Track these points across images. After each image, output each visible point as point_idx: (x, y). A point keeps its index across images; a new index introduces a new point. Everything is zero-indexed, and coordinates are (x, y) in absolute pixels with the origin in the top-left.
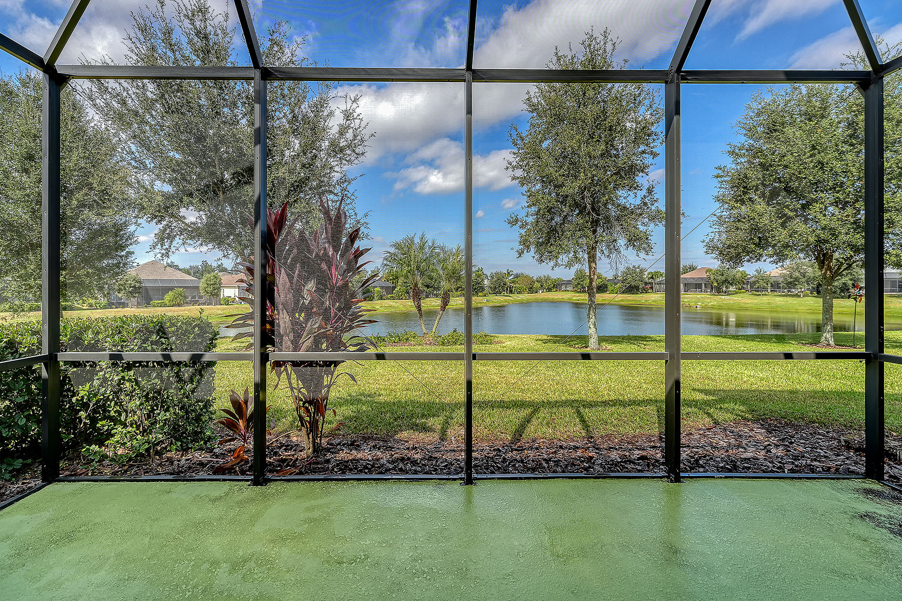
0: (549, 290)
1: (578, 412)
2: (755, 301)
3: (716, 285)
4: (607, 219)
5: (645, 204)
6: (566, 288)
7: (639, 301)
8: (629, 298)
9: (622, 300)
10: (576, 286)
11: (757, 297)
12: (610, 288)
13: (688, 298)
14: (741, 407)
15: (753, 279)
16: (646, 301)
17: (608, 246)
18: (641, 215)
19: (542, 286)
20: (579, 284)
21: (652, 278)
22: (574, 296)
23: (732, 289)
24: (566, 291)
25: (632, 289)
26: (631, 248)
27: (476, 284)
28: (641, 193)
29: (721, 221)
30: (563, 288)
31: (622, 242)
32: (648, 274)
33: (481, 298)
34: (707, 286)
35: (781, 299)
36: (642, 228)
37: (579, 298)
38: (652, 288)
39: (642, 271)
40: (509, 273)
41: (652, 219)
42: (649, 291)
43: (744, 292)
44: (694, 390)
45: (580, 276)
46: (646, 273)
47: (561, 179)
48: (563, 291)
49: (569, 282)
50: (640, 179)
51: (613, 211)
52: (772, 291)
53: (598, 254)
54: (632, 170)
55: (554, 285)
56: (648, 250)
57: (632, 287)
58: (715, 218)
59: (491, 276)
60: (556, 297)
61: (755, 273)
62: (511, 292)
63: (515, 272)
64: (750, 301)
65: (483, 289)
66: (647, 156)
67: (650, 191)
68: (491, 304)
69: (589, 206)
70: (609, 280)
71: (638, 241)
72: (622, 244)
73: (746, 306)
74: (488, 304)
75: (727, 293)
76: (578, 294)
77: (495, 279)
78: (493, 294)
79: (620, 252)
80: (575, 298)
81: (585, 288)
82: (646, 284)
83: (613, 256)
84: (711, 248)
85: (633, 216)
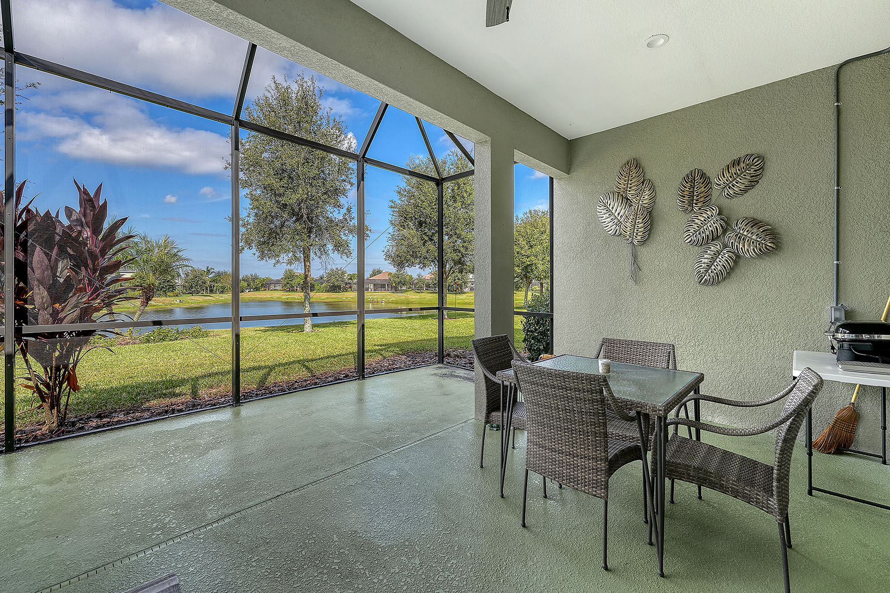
0: (257, 289)
1: (304, 366)
2: (417, 297)
3: (394, 285)
4: (320, 228)
5: (346, 219)
6: (275, 286)
7: (340, 298)
8: (333, 296)
9: (327, 298)
10: (285, 285)
11: (418, 294)
12: (317, 287)
13: (377, 295)
14: (397, 349)
15: (416, 281)
16: (347, 298)
17: (320, 250)
18: (343, 227)
19: (248, 285)
20: (288, 284)
21: (351, 279)
22: (283, 295)
23: (404, 288)
24: (275, 290)
25: (334, 288)
26: (336, 252)
27: (164, 282)
28: (344, 211)
29: (393, 238)
30: (272, 287)
31: (330, 247)
32: (348, 275)
33: (172, 299)
34: (389, 286)
35: (431, 295)
36: (344, 238)
37: (288, 296)
38: (350, 287)
39: (343, 273)
40: (208, 271)
41: (351, 231)
42: (349, 290)
43: (411, 291)
44: (375, 345)
45: (290, 276)
46: (346, 275)
47: (282, 190)
48: (272, 290)
49: (278, 282)
50: (342, 200)
51: (322, 222)
52: (426, 289)
53: (312, 255)
54: (337, 192)
55: (263, 285)
56: (349, 254)
57: (335, 287)
58: (390, 236)
59: (186, 274)
60: (265, 297)
61: (417, 277)
62: (211, 291)
63: (216, 270)
64: (414, 297)
65: (172, 288)
66: (346, 184)
67: (349, 210)
68: (187, 306)
69: (305, 216)
70: (316, 280)
71: (340, 247)
72: (330, 248)
73: (412, 300)
74: (181, 305)
75: (402, 291)
76: (287, 293)
77: (191, 276)
78: (188, 294)
79: (329, 255)
80: (284, 297)
81: (294, 287)
82: (346, 284)
83: (324, 257)
84: (388, 256)
85: (338, 228)
